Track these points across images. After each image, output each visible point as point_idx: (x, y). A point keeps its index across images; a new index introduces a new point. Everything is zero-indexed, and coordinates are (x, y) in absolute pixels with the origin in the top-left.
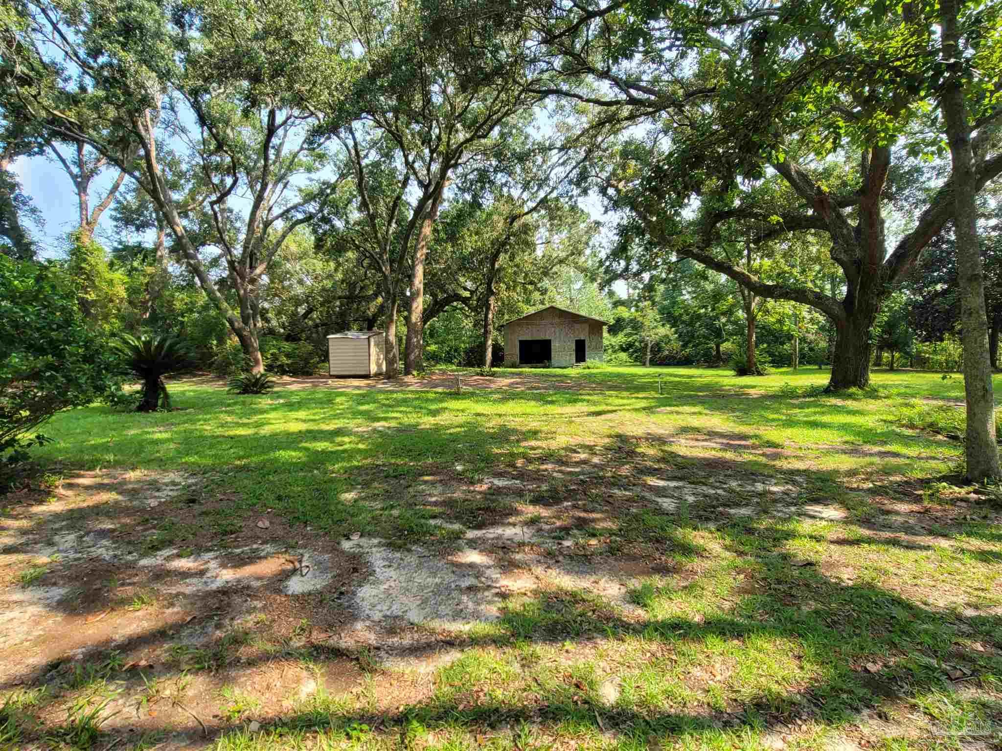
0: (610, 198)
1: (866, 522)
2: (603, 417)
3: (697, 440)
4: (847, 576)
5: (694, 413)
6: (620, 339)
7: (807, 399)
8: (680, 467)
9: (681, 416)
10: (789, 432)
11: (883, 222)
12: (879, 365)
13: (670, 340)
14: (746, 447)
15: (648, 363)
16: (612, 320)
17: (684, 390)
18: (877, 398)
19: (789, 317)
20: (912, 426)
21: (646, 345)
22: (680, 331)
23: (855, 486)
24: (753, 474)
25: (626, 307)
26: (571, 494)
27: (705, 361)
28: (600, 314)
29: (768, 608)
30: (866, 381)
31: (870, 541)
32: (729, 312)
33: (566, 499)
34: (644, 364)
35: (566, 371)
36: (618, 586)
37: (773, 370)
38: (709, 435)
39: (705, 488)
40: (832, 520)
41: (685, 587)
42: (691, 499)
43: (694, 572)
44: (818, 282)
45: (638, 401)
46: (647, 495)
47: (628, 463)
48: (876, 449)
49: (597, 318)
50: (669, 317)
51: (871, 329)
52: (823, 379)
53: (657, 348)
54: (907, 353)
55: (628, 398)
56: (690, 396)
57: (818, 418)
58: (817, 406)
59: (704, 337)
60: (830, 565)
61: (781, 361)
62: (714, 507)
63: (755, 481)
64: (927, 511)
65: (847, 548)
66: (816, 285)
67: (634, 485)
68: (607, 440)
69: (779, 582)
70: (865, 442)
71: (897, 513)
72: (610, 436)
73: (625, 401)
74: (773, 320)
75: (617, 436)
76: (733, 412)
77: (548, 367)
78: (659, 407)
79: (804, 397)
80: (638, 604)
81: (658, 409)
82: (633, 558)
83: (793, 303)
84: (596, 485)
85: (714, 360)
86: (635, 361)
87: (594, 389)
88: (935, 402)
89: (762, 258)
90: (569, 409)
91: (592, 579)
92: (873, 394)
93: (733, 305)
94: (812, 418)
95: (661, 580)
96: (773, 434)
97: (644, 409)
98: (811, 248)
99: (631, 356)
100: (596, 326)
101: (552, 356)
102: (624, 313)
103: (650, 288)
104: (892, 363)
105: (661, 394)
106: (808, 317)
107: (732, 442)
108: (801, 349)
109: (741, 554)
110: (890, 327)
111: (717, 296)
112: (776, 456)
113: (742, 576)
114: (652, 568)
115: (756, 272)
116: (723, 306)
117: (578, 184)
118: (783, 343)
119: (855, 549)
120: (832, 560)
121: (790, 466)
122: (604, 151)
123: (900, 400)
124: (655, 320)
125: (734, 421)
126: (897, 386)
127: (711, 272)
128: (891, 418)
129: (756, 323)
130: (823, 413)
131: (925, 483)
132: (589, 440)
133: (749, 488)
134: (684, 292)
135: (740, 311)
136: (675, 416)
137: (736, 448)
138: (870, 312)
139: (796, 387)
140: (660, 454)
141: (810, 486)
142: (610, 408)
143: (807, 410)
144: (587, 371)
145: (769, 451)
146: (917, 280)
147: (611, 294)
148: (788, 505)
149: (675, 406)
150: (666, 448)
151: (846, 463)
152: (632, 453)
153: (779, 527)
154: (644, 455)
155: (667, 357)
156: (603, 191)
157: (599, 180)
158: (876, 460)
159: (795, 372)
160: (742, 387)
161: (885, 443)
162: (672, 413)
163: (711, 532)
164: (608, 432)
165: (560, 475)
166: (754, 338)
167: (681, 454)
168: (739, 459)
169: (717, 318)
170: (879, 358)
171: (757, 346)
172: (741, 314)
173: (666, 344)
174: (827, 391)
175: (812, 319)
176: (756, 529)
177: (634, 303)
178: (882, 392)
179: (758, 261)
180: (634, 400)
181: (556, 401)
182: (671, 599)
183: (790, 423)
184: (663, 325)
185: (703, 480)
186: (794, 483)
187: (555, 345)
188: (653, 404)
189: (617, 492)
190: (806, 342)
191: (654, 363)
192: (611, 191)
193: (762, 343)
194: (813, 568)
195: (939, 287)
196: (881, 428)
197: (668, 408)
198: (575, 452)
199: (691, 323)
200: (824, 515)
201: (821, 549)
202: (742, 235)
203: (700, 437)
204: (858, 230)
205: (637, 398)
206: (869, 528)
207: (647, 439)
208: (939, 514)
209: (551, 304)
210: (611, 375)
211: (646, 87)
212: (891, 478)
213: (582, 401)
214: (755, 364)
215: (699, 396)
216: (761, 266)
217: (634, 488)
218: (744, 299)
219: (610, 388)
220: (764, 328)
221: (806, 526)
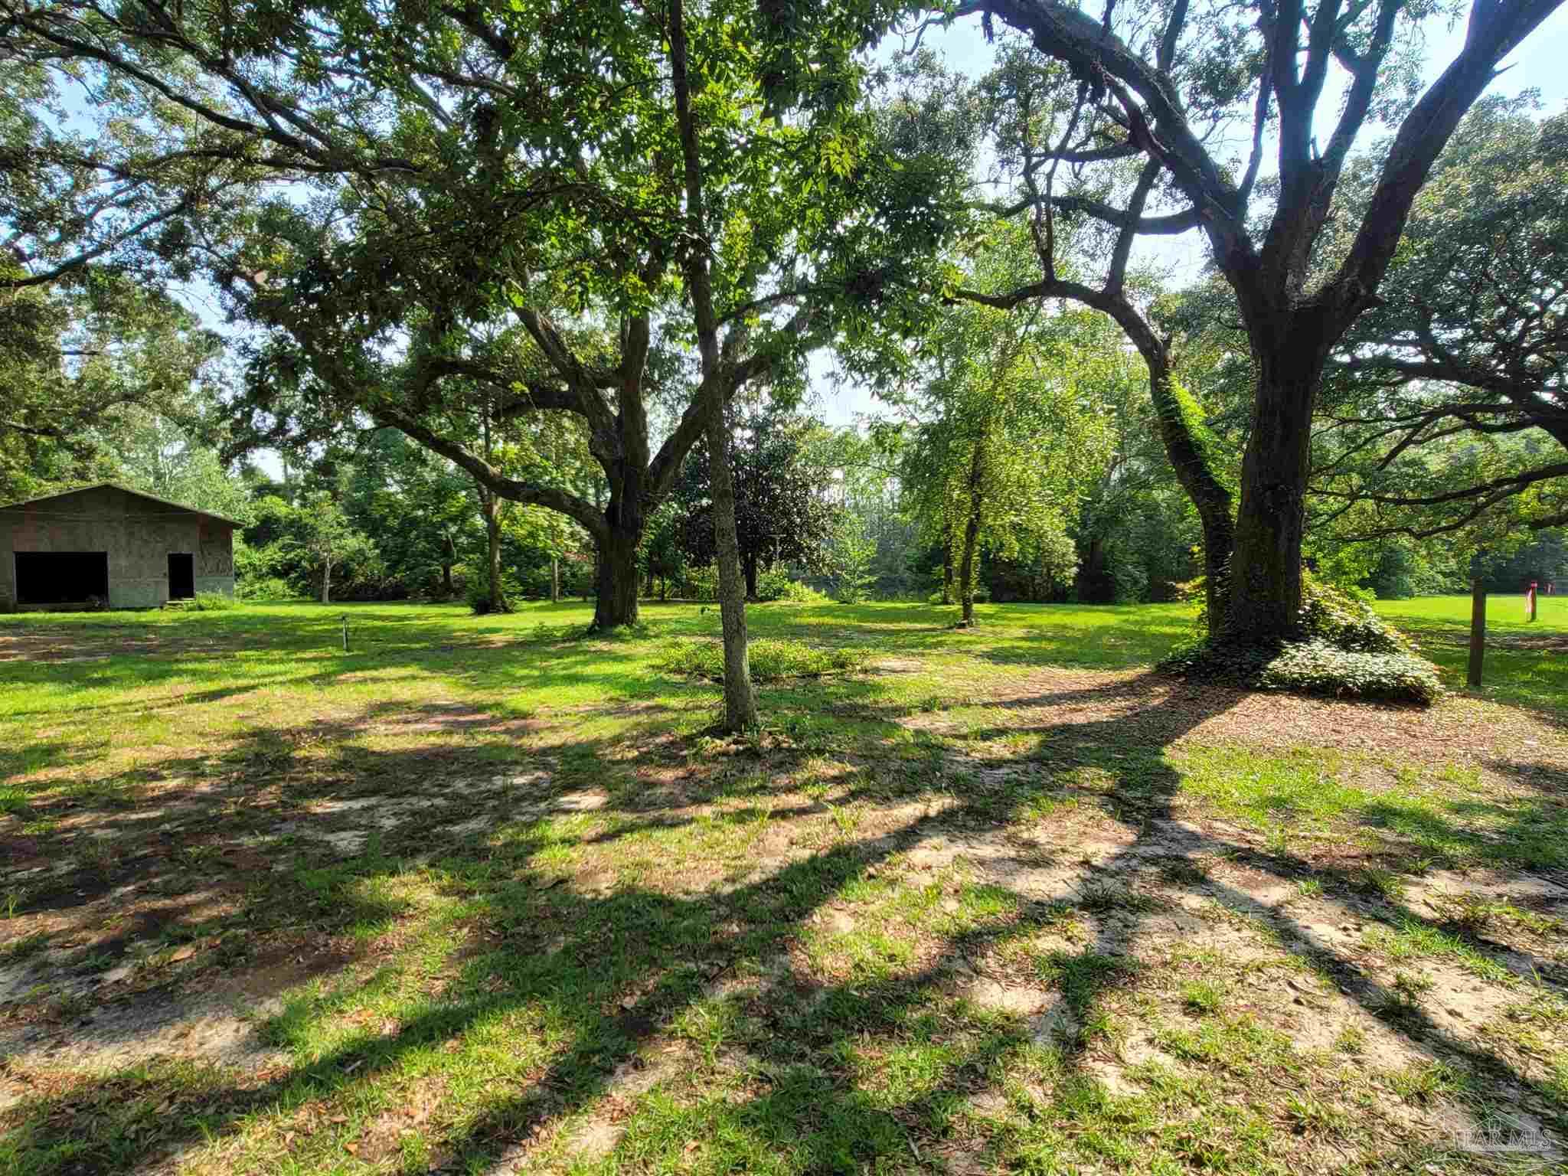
0: (240, 297)
1: (629, 803)
2: (227, 701)
3: (407, 722)
4: (605, 885)
5: (403, 679)
6: (272, 553)
7: (567, 645)
8: (373, 772)
9: (381, 686)
10: (544, 693)
11: (644, 415)
12: (650, 595)
13: (366, 559)
14: (481, 723)
15: (326, 598)
16: (252, 519)
17: (389, 641)
18: (646, 637)
19: (543, 529)
20: (679, 671)
21: (323, 566)
22: (383, 543)
23: (619, 757)
24: (491, 764)
25: (284, 497)
26: (132, 867)
27: (427, 593)
28: (226, 507)
29: (500, 970)
30: (635, 615)
31: (632, 828)
32: (462, 517)
33: (123, 881)
34: (319, 600)
35: (146, 617)
36: (235, 1025)
37: (525, 605)
38: (428, 712)
39: (414, 800)
40: (590, 811)
41: (368, 982)
42: (389, 823)
43: (387, 950)
44: (580, 484)
45: (300, 665)
46: (308, 833)
47: (270, 783)
48: (644, 703)
49: (221, 515)
50: (363, 518)
51: (637, 549)
52: (585, 616)
53: (343, 572)
54: (677, 580)
55: (282, 661)
56: (399, 651)
57: (578, 669)
58: (578, 653)
59: (423, 554)
60: (587, 875)
61: (536, 592)
62: (427, 829)
63: (494, 774)
64: (692, 774)
65: (606, 846)
66: (576, 488)
67: (284, 820)
68: (231, 744)
69: (518, 922)
70: (632, 697)
71: (662, 784)
72: (240, 735)
73: (277, 668)
74: (522, 532)
75: (254, 735)
76: (466, 671)
77: (100, 609)
78: (343, 672)
79: (564, 641)
80: (276, 1044)
81: (342, 677)
82: (271, 959)
83: (548, 510)
84: (198, 837)
85: (440, 592)
86: (302, 594)
87: (209, 649)
88: (702, 639)
89: (505, 441)
90: (144, 693)
91: (173, 1033)
92: (642, 634)
93: (467, 508)
94: (573, 671)
95: (325, 984)
96: (520, 699)
97: (312, 678)
98: (567, 436)
99: (292, 585)
100: (216, 531)
101: (110, 586)
102: (278, 507)
103: (324, 467)
104: (663, 592)
105: (348, 650)
106: (568, 530)
107: (462, 719)
108: (562, 575)
109: (465, 894)
110: (658, 547)
111: (442, 492)
112: (523, 732)
113: (465, 930)
114: (309, 967)
115: (497, 461)
116: (453, 507)
117: (165, 252)
118: (538, 567)
119: (617, 844)
120: (589, 867)
121: (541, 744)
122: (226, 206)
123: (669, 639)
124: (339, 524)
125: (467, 685)
126: (666, 621)
127: (429, 454)
128: (659, 662)
129: (500, 536)
130: (585, 663)
131: (689, 741)
132: (191, 748)
133: (484, 786)
134: (389, 480)
135: (478, 517)
136: (371, 686)
137: (466, 727)
138: (635, 528)
139: (555, 629)
140: (340, 755)
141: (566, 767)
142: (242, 682)
143: (566, 660)
144: (197, 615)
145: (514, 724)
146: (685, 491)
147: (249, 472)
148: (537, 800)
149: (369, 669)
150: (351, 743)
151: (608, 728)
152: (284, 763)
153: (523, 837)
154: (307, 761)
155: (362, 585)
156: (224, 279)
157: (214, 258)
158: (643, 718)
159: (555, 608)
160: (481, 632)
161: (652, 695)
162: (364, 681)
163: (420, 872)
164: (232, 726)
165: (110, 833)
166: (498, 558)
167: (377, 749)
168: (472, 743)
169: (443, 525)
170: (650, 587)
171: (502, 569)
172: (479, 521)
173: (360, 564)
174: (591, 632)
175: (572, 535)
176: (489, 849)
177: (299, 491)
178: (653, 630)
179: (500, 445)
180: (293, 664)
181: (113, 679)
182: (340, 1012)
183: (545, 680)
184: (354, 533)
185: (412, 788)
186: (546, 767)
187: (117, 565)
188: (331, 669)
189: (248, 841)
190: (567, 565)
191: (336, 597)
192: (239, 284)
193: (510, 565)
194: (565, 886)
195: (705, 502)
196: (650, 676)
197: (359, 674)
198: (155, 777)
199: (402, 532)
200: (582, 806)
201: (575, 855)
202: (475, 403)
203: (410, 716)
204: (619, 420)
205: (298, 660)
206: (633, 811)
207: (315, 732)
208: (702, 776)
209: (104, 481)
210: (251, 620)
211: (306, 122)
212: (658, 741)
213: (179, 673)
214: (501, 597)
215: (412, 650)
216: (504, 453)
217: (283, 826)
218: (482, 499)
219: (246, 645)
220: (511, 543)
221: (558, 827)
